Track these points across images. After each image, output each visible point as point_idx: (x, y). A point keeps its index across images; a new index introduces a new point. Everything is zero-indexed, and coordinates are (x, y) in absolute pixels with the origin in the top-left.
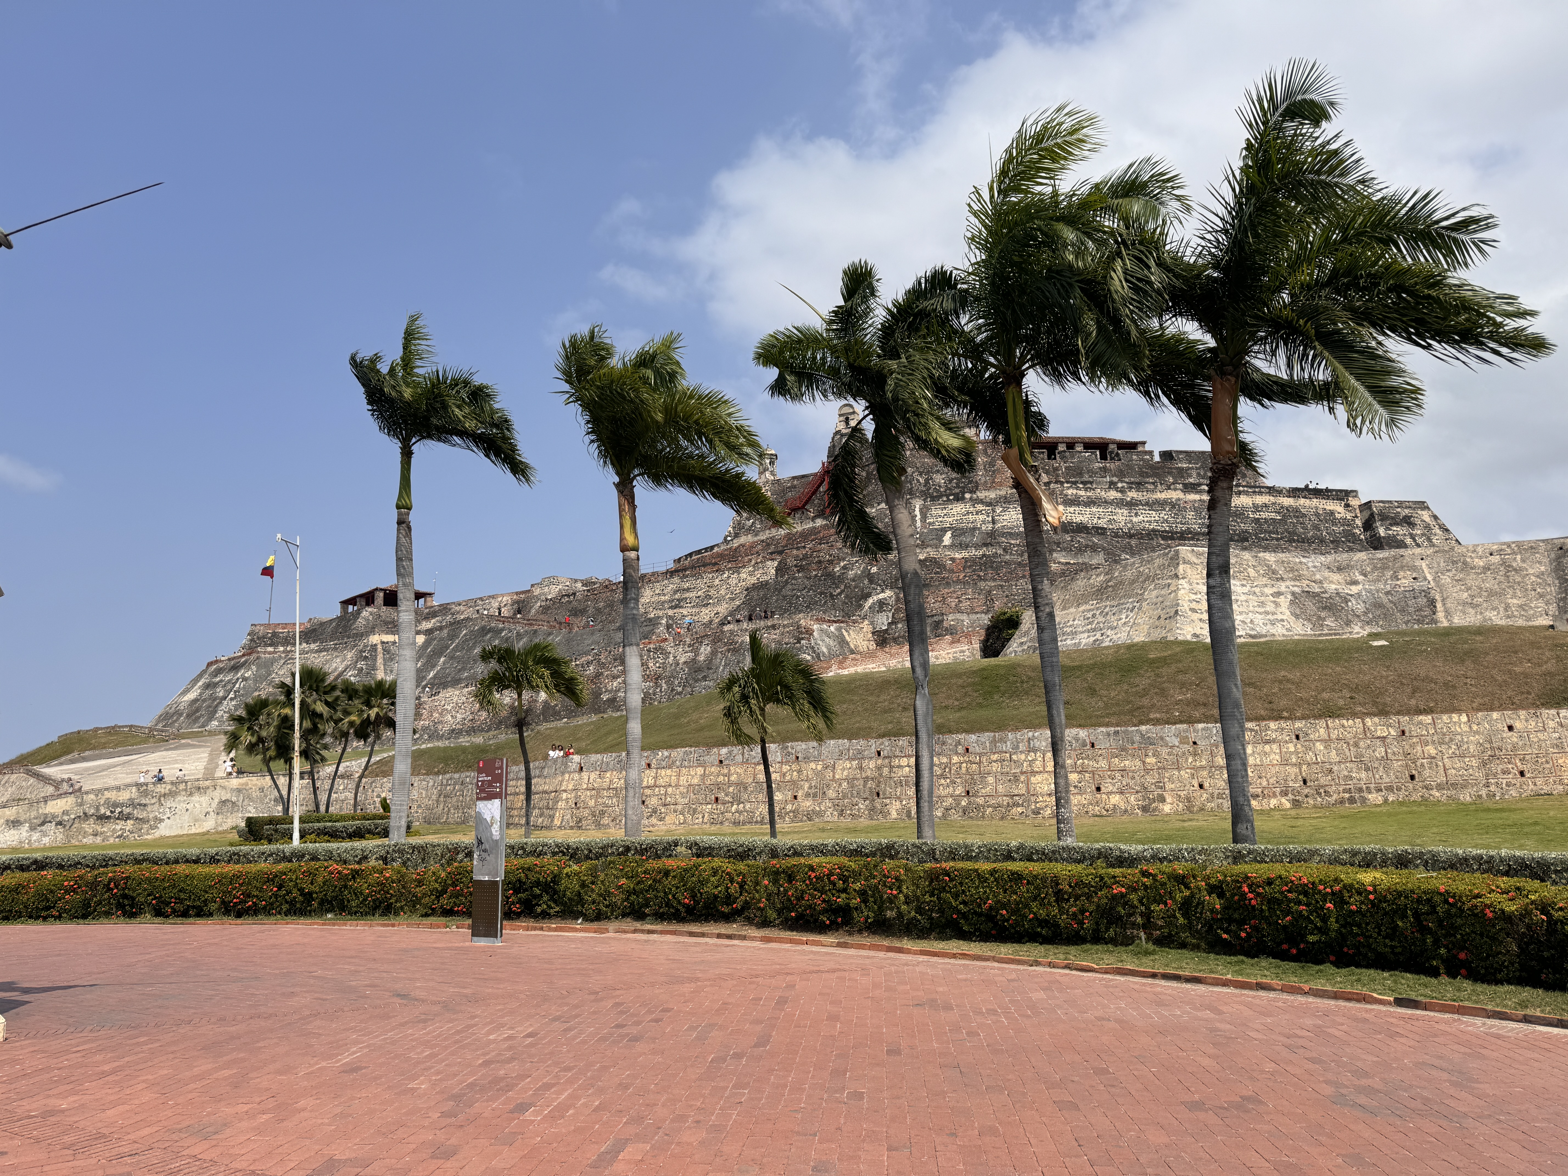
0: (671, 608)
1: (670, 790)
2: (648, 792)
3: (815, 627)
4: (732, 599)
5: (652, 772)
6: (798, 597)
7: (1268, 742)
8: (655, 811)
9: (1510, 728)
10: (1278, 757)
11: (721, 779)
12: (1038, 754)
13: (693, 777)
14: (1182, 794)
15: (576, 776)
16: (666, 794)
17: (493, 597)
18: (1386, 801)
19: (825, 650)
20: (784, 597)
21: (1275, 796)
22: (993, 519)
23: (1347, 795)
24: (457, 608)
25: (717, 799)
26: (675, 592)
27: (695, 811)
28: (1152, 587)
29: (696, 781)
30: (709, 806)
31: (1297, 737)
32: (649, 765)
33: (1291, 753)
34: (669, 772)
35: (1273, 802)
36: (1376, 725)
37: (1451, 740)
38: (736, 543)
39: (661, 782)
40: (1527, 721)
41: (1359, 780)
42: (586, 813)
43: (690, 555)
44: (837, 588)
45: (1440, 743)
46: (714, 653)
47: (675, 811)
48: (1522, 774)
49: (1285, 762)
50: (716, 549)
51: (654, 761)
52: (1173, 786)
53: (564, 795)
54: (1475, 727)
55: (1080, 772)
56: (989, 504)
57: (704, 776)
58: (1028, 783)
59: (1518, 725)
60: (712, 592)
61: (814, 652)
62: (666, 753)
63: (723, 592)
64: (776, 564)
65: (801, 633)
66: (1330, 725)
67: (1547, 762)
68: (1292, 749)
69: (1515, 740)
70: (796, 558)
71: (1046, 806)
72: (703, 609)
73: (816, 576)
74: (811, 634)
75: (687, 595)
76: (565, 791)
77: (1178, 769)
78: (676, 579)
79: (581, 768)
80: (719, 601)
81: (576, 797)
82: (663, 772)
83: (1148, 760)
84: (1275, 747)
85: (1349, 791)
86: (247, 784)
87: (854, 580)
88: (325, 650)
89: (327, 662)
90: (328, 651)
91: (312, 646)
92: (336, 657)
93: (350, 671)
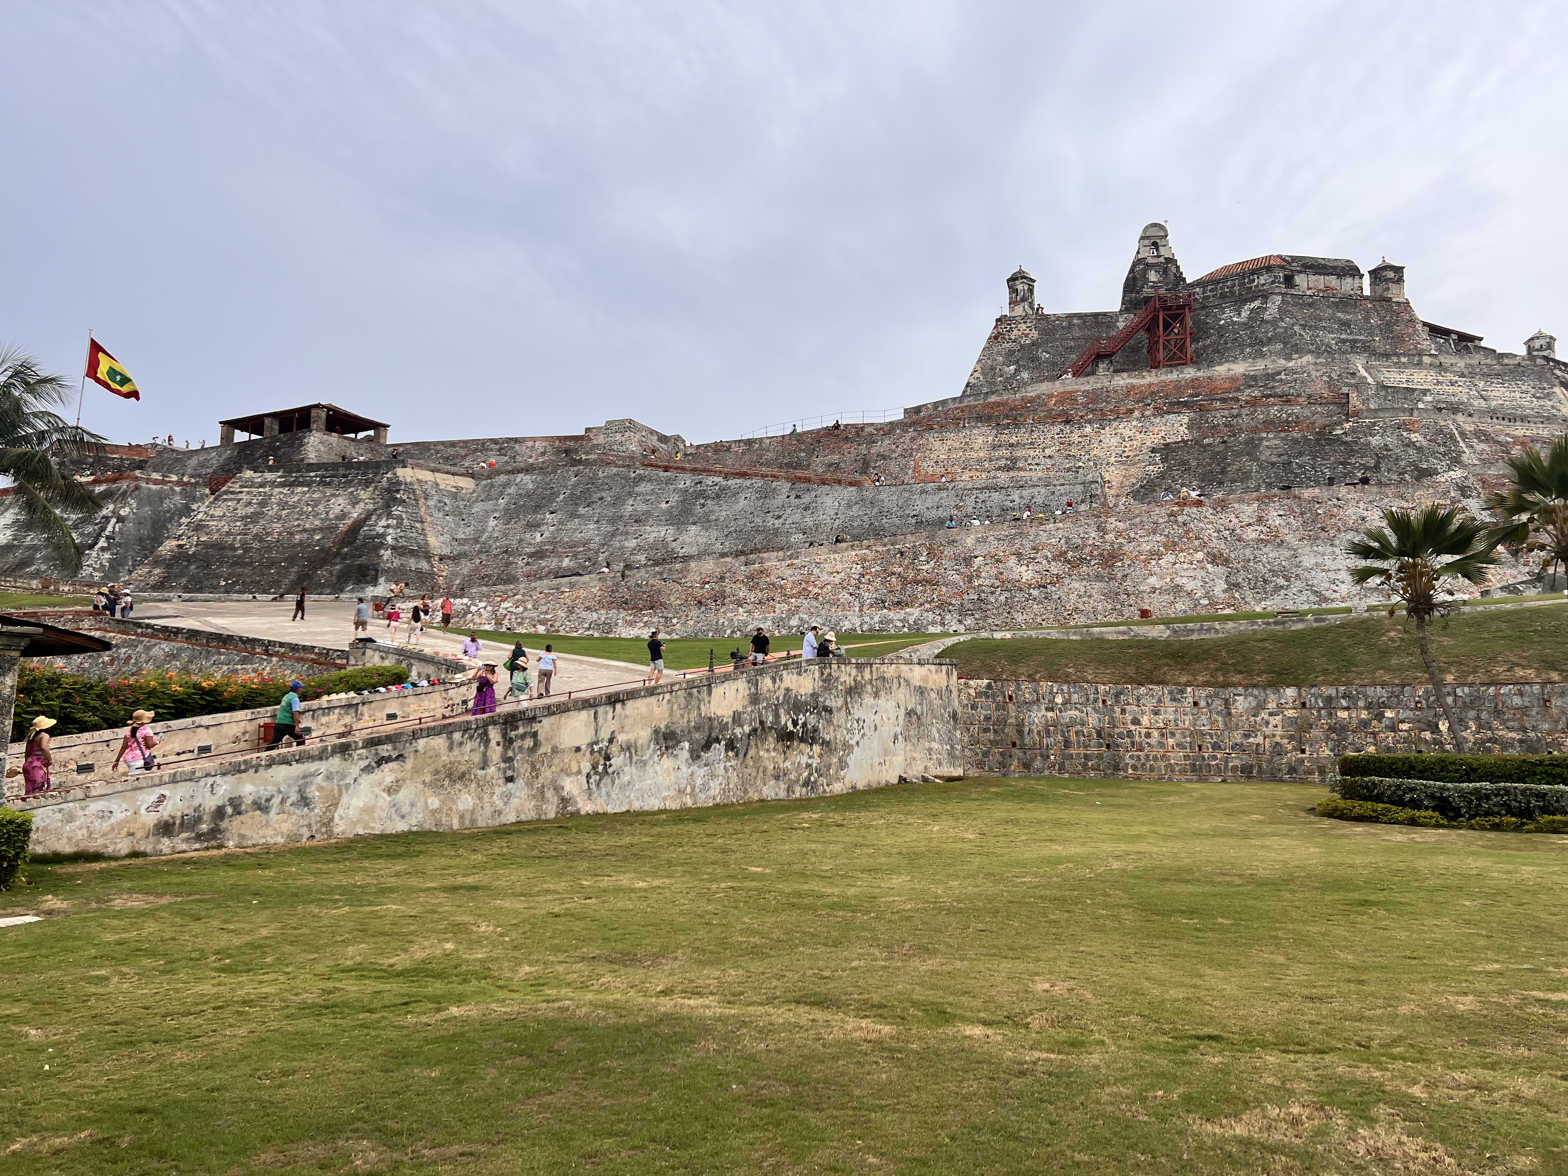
88: (302, 484)
89: (317, 503)
90: (309, 485)
91: (269, 476)
92: (334, 495)
93: (379, 517)
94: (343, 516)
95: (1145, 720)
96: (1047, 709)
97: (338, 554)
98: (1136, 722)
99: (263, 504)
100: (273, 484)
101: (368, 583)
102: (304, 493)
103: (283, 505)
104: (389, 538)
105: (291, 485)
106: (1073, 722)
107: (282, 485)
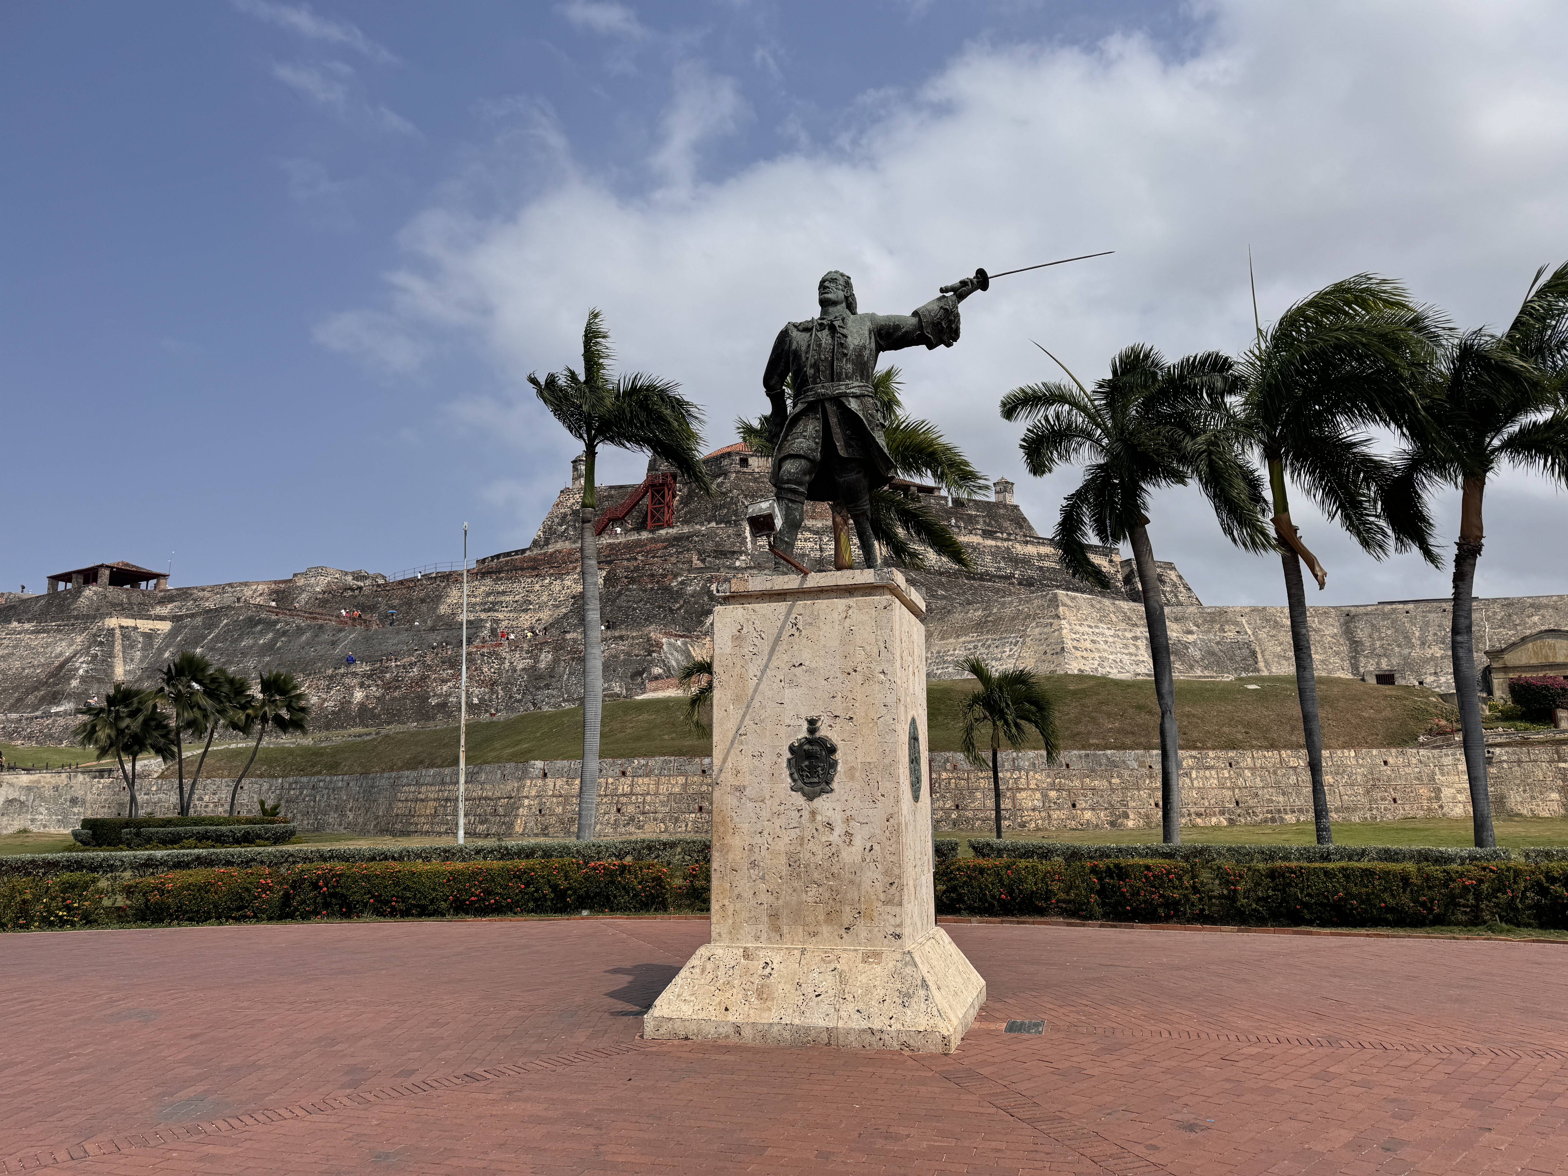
0: (484, 610)
1: (648, 798)
2: (624, 800)
3: (664, 640)
4: (557, 607)
5: (629, 781)
6: (634, 609)
7: (1208, 768)
8: (632, 819)
9: (1386, 763)
10: (1216, 781)
11: (704, 788)
12: (1023, 773)
13: (673, 785)
14: (1142, 811)
15: (540, 782)
16: (644, 802)
17: (246, 584)
18: (1298, 820)
19: (674, 664)
20: (620, 608)
21: (1215, 815)
22: (821, 548)
23: (1270, 816)
24: (201, 594)
25: (701, 809)
26: (488, 594)
27: (677, 820)
28: (1034, 624)
29: (677, 790)
30: (693, 815)
31: (1230, 765)
32: (624, 774)
33: (1226, 778)
34: (646, 780)
35: (1214, 820)
36: (1289, 756)
37: (1344, 771)
38: (551, 549)
39: (638, 790)
40: (1397, 757)
41: (1278, 803)
42: (553, 820)
43: (498, 556)
44: (676, 602)
45: (1337, 774)
46: (556, 661)
47: (655, 819)
48: (1395, 800)
49: (1222, 786)
50: (528, 553)
51: (630, 769)
52: (1134, 804)
53: (526, 802)
54: (1361, 761)
55: (1058, 790)
56: (816, 533)
57: (685, 786)
58: (1014, 798)
59: (1391, 760)
60: (532, 597)
61: (665, 665)
62: (643, 762)
63: (544, 598)
64: (604, 573)
65: (652, 645)
66: (1255, 755)
67: (1412, 792)
68: (1227, 775)
69: (1389, 772)
70: (627, 569)
71: (1031, 820)
72: (523, 615)
73: (652, 589)
74: (661, 647)
75: (503, 598)
76: (527, 797)
77: (1138, 789)
78: (488, 581)
79: (545, 775)
80: (541, 607)
81: (540, 804)
82: (640, 781)
83: (1113, 781)
84: (1213, 772)
85: (1271, 812)
86: (39, 782)
87: (693, 596)
88: (44, 631)
89: (48, 645)
90: (48, 633)
91: (27, 626)
92: (61, 640)
93: (80, 657)
94: (61, 654)
95: (206, 798)
96: (145, 794)
97: (46, 683)
98: (200, 799)
99: (15, 647)
100: (26, 631)
101: (55, 704)
102: (43, 638)
103: (28, 647)
104: (81, 672)
105: (38, 632)
106: (160, 801)
107: (33, 632)
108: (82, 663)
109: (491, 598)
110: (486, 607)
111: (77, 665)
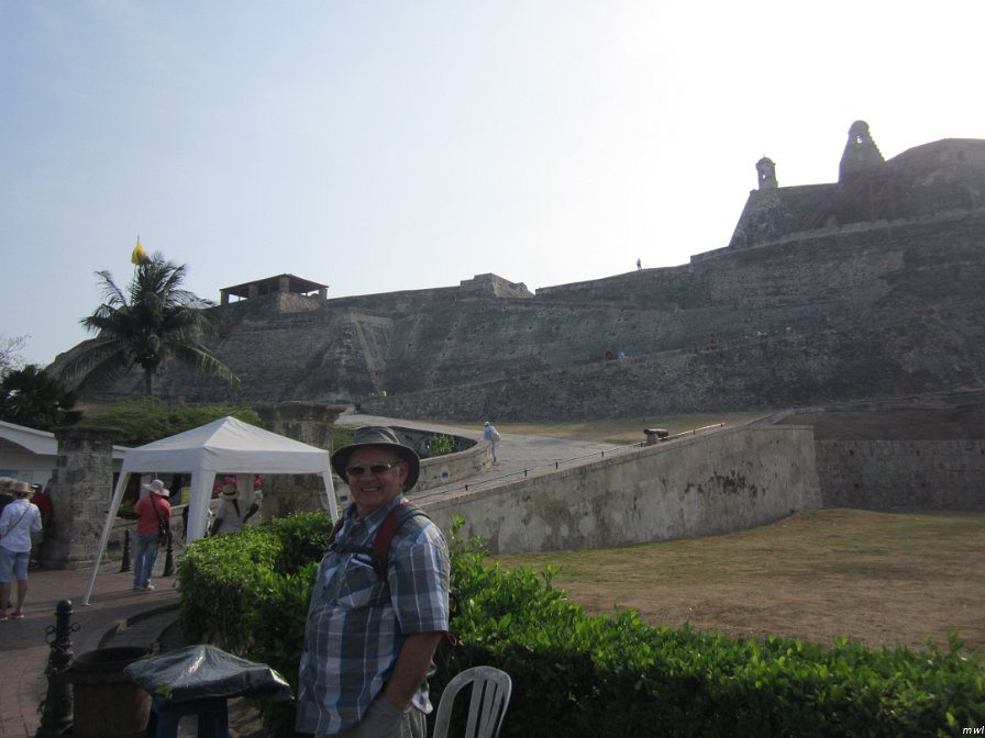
88: (282, 328)
89: (293, 339)
90: (286, 328)
92: (303, 334)
94: (311, 347)
95: (948, 465)
96: (878, 460)
97: (310, 373)
98: (941, 466)
100: (263, 328)
102: (284, 333)
105: (275, 328)
108: (341, 353)
109: (770, 283)
110: (771, 290)
111: (337, 356)
